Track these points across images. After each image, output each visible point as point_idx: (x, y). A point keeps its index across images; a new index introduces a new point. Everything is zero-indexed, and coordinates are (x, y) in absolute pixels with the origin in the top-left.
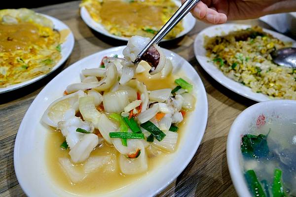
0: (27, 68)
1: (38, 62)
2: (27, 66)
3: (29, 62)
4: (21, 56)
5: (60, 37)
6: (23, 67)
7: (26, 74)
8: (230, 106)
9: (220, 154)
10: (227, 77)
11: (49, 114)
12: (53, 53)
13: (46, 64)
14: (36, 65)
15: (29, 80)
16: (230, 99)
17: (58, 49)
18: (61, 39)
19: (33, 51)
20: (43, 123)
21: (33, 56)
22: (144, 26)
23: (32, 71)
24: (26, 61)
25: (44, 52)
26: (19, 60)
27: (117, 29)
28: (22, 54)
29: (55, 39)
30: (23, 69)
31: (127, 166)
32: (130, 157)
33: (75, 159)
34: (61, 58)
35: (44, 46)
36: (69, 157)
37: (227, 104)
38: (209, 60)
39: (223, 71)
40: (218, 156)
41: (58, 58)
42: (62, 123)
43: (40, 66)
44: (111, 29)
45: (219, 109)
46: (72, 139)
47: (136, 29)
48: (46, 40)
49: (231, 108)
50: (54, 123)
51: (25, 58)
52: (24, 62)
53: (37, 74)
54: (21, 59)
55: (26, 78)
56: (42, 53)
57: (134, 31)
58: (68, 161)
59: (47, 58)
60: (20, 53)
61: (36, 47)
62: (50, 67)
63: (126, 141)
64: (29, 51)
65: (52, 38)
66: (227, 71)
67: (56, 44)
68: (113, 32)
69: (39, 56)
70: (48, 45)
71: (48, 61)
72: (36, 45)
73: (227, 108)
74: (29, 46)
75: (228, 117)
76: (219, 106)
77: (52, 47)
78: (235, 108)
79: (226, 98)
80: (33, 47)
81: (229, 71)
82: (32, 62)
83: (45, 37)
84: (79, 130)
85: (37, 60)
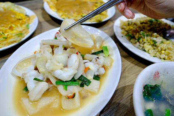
0: (6, 38)
1: (13, 35)
2: (6, 37)
3: (8, 35)
4: (3, 31)
5: (29, 20)
6: (4, 38)
7: (6, 42)
8: (136, 65)
9: (129, 97)
10: (135, 46)
11: (17, 68)
12: (24, 30)
13: (19, 36)
14: (12, 36)
15: (6, 46)
16: (136, 61)
17: (28, 27)
18: (30, 21)
19: (11, 28)
20: (13, 74)
21: (11, 31)
22: (83, 14)
23: (9, 40)
24: (6, 34)
25: (18, 29)
26: (2, 34)
27: (66, 15)
28: (4, 30)
29: (26, 21)
30: (4, 39)
31: (66, 104)
32: (69, 98)
33: (32, 99)
34: (29, 32)
35: (19, 25)
36: (28, 97)
37: (134, 64)
38: (123, 36)
39: (132, 43)
40: (128, 98)
41: (27, 33)
42: (25, 74)
43: (15, 37)
44: (62, 15)
45: (129, 67)
46: (31, 85)
47: (77, 15)
48: (21, 21)
49: (136, 66)
50: (20, 74)
51: (5, 32)
52: (4, 35)
53: (12, 43)
54: (3, 33)
55: (5, 45)
56: (17, 29)
57: (76, 17)
58: (27, 100)
59: (20, 33)
60: (3, 29)
61: (13, 25)
62: (21, 38)
63: (66, 87)
64: (9, 28)
65: (24, 20)
66: (135, 42)
67: (27, 24)
68: (63, 17)
69: (14, 31)
70: (21, 25)
71: (20, 34)
72: (13, 24)
73: (133, 66)
74: (9, 25)
75: (134, 72)
76: (129, 65)
77: (24, 26)
78: (139, 66)
79: (133, 60)
80: (11, 26)
81: (136, 43)
82: (9, 35)
83: (20, 20)
84: (35, 79)
85: (13, 33)
